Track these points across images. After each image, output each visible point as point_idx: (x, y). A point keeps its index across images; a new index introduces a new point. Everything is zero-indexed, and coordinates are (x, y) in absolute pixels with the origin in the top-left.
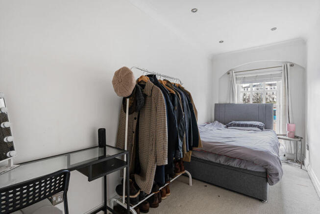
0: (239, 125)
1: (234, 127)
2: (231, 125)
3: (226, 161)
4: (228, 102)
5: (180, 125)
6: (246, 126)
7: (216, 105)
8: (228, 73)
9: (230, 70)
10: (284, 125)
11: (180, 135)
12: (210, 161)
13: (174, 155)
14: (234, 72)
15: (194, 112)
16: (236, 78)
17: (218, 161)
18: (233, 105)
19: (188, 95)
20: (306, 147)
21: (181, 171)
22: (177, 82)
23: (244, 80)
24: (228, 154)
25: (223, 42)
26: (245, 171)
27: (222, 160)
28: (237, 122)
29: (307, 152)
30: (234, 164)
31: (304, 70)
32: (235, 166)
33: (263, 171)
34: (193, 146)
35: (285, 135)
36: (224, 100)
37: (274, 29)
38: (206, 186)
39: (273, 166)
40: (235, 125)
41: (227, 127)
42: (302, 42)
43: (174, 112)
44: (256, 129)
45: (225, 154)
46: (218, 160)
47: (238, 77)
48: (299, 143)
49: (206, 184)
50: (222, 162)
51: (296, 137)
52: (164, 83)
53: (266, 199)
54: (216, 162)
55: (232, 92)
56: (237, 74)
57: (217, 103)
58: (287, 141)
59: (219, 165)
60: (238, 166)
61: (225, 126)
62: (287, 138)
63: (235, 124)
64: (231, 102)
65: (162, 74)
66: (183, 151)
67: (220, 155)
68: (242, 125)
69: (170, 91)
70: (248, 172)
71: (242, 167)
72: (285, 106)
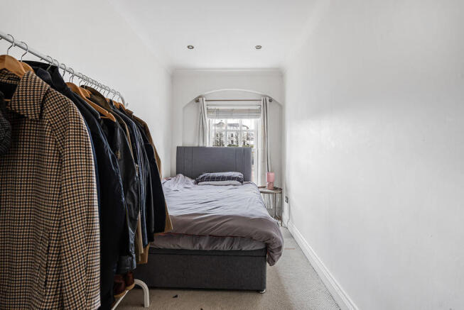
0: (213, 179)
1: (207, 183)
2: (202, 180)
3: (210, 244)
4: (196, 145)
5: (128, 194)
6: (223, 179)
7: (179, 149)
8: (197, 101)
9: (200, 97)
10: (263, 174)
11: (131, 219)
12: (182, 250)
13: (115, 270)
14: (204, 99)
15: (156, 162)
16: (207, 109)
17: (197, 247)
18: (204, 149)
19: (144, 129)
20: (285, 199)
21: (127, 285)
22: (116, 99)
23: (218, 113)
24: (214, 232)
25: (193, 48)
26: (239, 253)
27: (203, 244)
28: (211, 174)
29: (286, 205)
30: (223, 246)
31: (281, 107)
32: (225, 249)
33: (262, 248)
34: (156, 231)
35: (264, 187)
36: (190, 141)
37: (259, 47)
38: (176, 296)
39: (276, 238)
40: (209, 179)
41: (197, 183)
42: (279, 74)
43: (115, 166)
44: (236, 182)
45: (211, 233)
46: (198, 245)
47: (209, 108)
48: (278, 195)
49: (175, 293)
50: (204, 248)
51: (275, 189)
52: (84, 95)
53: (265, 287)
54: (195, 248)
55: (202, 129)
56: (209, 103)
57: (181, 145)
58: (271, 195)
59: (200, 253)
60: (228, 249)
61: (194, 181)
62: (267, 191)
63: (209, 177)
64: (201, 145)
65: (76, 71)
66: (137, 251)
67: (200, 236)
68: (218, 179)
69: (102, 115)
70: (243, 254)
71: (235, 247)
72: (264, 150)
